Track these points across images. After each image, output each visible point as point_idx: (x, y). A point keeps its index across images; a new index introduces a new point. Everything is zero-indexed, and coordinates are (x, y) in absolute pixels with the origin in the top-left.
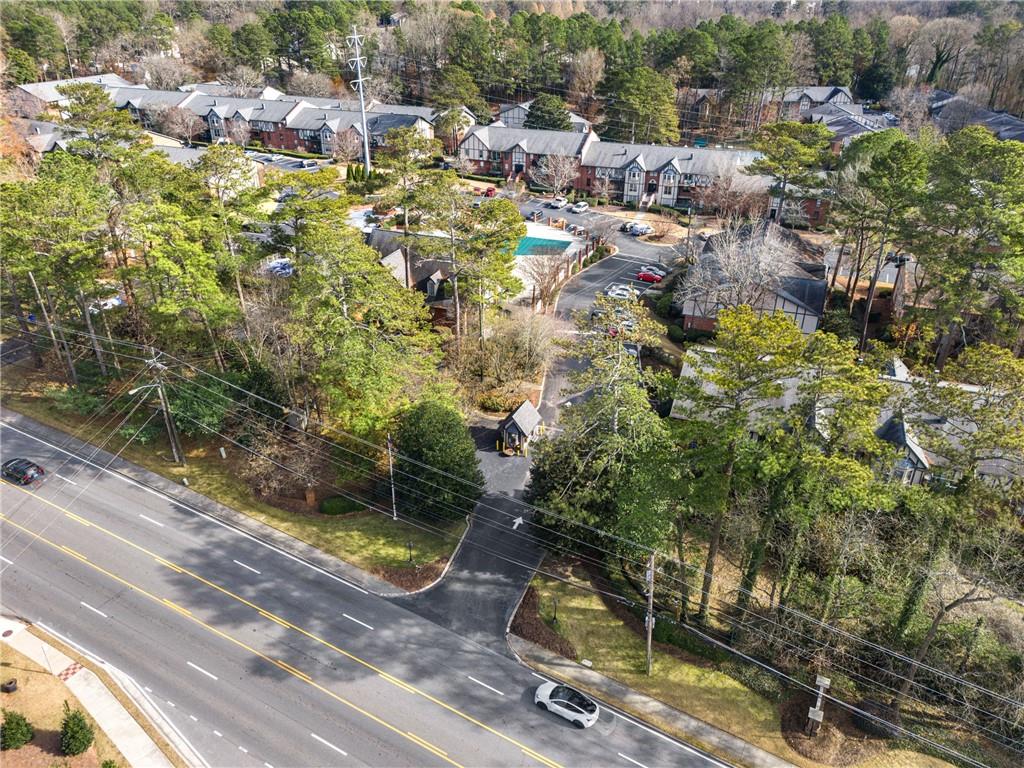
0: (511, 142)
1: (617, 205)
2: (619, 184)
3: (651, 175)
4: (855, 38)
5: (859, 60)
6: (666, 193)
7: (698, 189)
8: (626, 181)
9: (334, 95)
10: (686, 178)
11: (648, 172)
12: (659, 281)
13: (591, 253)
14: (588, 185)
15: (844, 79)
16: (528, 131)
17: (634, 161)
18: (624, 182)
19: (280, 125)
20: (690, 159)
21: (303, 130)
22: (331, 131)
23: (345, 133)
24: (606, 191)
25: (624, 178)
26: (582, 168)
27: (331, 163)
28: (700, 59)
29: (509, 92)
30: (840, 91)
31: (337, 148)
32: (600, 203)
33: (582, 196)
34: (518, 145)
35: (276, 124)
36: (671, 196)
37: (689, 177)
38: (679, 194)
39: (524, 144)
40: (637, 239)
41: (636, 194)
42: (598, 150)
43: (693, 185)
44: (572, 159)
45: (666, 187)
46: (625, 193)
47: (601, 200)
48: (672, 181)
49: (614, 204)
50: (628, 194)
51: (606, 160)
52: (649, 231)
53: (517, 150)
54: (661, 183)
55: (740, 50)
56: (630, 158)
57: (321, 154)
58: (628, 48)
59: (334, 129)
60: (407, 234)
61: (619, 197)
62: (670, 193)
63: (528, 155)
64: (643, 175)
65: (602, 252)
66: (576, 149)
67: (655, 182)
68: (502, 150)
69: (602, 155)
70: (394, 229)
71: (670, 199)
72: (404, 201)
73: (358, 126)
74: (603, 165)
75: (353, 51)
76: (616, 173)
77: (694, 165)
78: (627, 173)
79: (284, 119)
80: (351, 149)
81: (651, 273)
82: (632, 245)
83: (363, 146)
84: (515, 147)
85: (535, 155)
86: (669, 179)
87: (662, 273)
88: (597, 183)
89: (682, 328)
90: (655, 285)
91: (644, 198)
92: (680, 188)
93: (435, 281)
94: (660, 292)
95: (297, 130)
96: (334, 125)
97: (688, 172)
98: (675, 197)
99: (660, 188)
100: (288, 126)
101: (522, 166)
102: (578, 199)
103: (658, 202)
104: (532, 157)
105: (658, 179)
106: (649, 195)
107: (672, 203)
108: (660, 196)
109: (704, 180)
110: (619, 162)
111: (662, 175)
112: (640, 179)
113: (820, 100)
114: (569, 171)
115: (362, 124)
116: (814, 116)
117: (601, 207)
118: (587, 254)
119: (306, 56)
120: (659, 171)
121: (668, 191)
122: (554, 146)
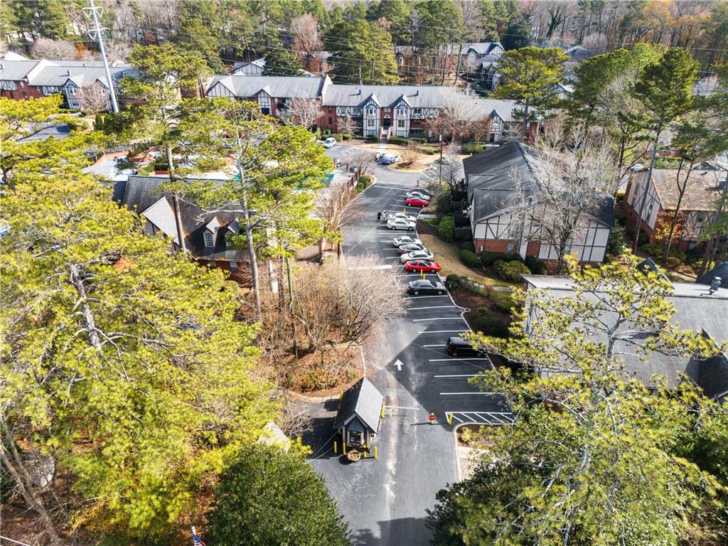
0: (256, 88)
1: (360, 139)
2: (359, 120)
3: (385, 111)
4: (496, 8)
5: (499, 24)
6: (400, 126)
7: (428, 121)
8: (365, 117)
9: (78, 58)
10: (416, 111)
11: (382, 109)
12: (426, 206)
13: (355, 184)
14: (330, 123)
15: (495, 38)
16: (268, 78)
17: (370, 99)
18: (363, 119)
19: (22, 84)
20: (417, 95)
21: (47, 86)
22: (76, 86)
23: (90, 87)
24: (349, 127)
25: (363, 115)
26: (324, 108)
27: (81, 116)
28: (396, 19)
29: (238, 54)
30: (496, 45)
31: (84, 101)
32: (345, 138)
33: (327, 133)
34: (262, 90)
35: (17, 82)
36: (404, 129)
37: (417, 110)
38: (411, 127)
39: (267, 89)
40: (388, 167)
41: (374, 128)
42: (335, 93)
43: (423, 117)
44: (314, 100)
45: (400, 121)
46: (365, 128)
47: (346, 135)
48: (404, 115)
49: (357, 139)
50: (368, 129)
51: (344, 100)
52: (397, 160)
53: (262, 95)
54: (395, 118)
55: (426, 12)
56: (365, 97)
57: (69, 108)
58: (332, 17)
59: (79, 84)
60: (173, 180)
61: (360, 132)
62: (403, 126)
63: (273, 99)
64: (378, 111)
65: (364, 182)
66: (316, 91)
67: (389, 117)
68: (248, 95)
69: (340, 97)
70: (153, 174)
71: (404, 131)
72: (167, 137)
73: (103, 80)
74: (342, 105)
75: (93, 23)
76: (354, 110)
77: (421, 100)
78: (365, 110)
79: (26, 77)
80: (98, 101)
81: (417, 198)
82: (385, 173)
83: (111, 99)
84: (260, 92)
85: (279, 98)
86: (402, 113)
87: (427, 197)
88: (341, 120)
89: (474, 252)
90: (425, 209)
91: (383, 132)
92: (411, 120)
93: (213, 231)
94: (434, 216)
95: (41, 87)
96: (78, 80)
97: (417, 106)
98: (408, 129)
99: (394, 122)
100: (31, 83)
101: (268, 109)
102: (325, 136)
103: (394, 134)
104: (276, 100)
105: (392, 114)
106: (386, 128)
107: (405, 134)
108: (395, 130)
109: (432, 112)
110: (356, 101)
111: (395, 111)
112: (376, 115)
113: (482, 53)
114: (314, 112)
115: (108, 79)
116: (483, 63)
117: (346, 142)
118: (353, 184)
119: (47, 26)
120: (392, 107)
121: (401, 124)
122: (296, 90)
